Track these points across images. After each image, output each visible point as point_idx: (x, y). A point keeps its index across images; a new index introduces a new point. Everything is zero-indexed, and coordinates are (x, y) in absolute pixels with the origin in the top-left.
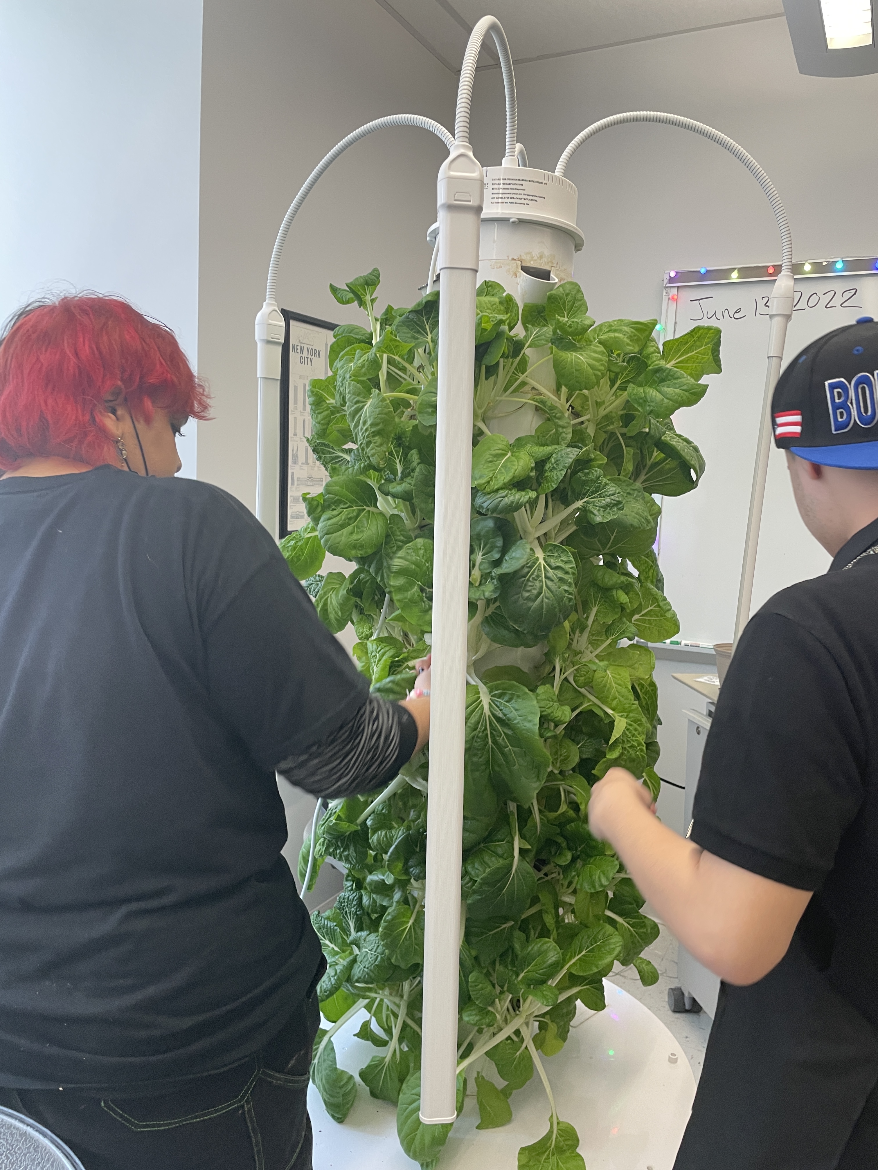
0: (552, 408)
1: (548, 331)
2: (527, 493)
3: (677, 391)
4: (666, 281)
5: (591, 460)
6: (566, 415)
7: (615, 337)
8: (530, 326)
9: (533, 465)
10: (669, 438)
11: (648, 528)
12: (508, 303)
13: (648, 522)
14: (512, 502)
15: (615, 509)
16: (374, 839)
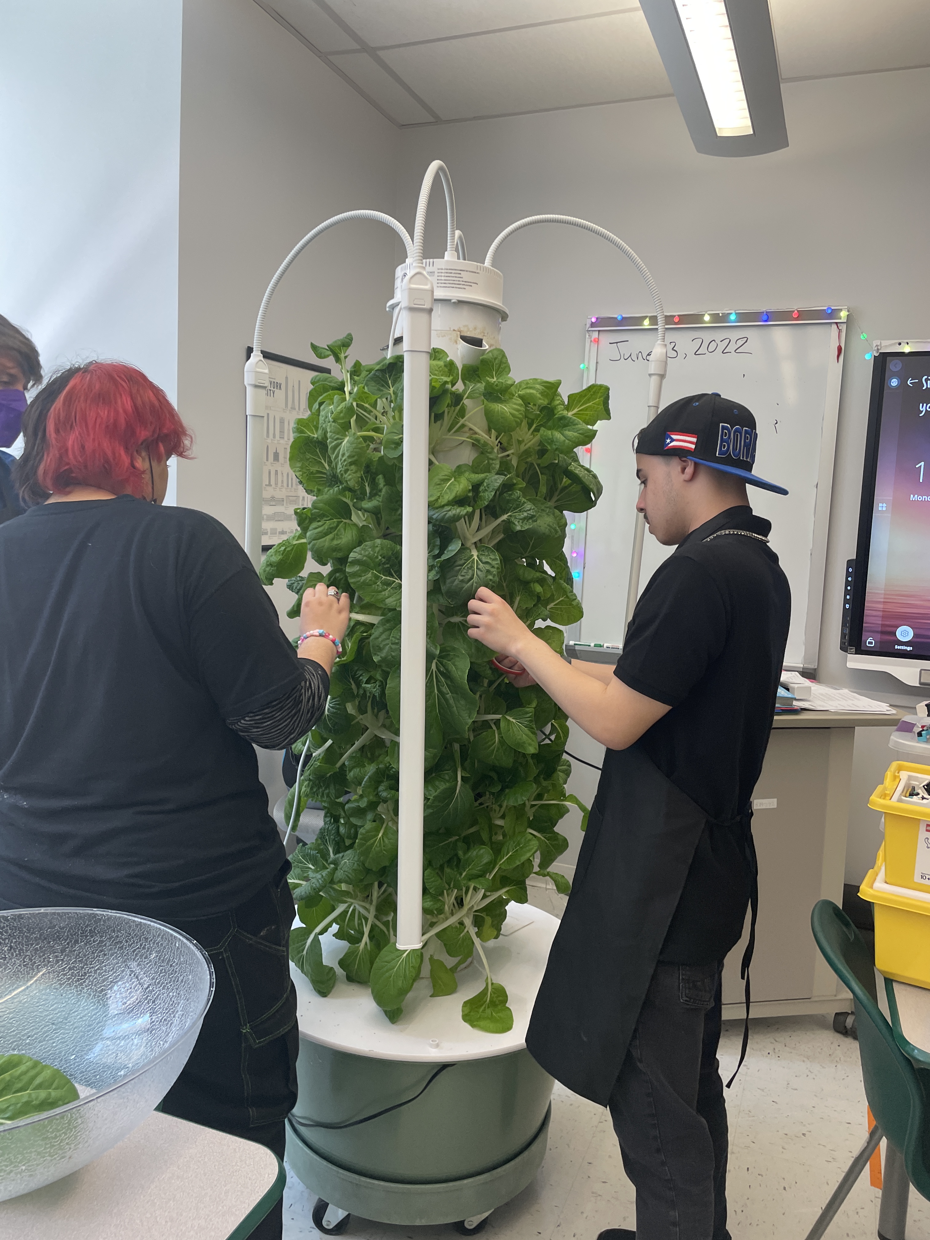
0: (485, 444)
1: (481, 386)
2: (465, 509)
3: (575, 434)
4: (588, 325)
5: (514, 484)
6: (495, 451)
7: (531, 394)
8: (467, 382)
9: (471, 488)
10: (573, 468)
11: (556, 536)
12: (451, 365)
13: (556, 532)
14: (454, 515)
15: (531, 521)
16: (351, 775)
